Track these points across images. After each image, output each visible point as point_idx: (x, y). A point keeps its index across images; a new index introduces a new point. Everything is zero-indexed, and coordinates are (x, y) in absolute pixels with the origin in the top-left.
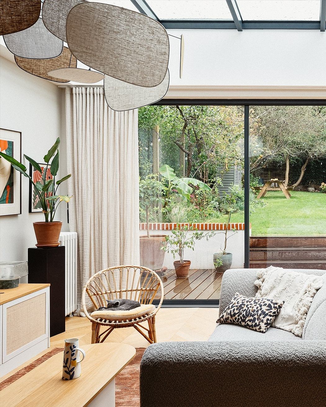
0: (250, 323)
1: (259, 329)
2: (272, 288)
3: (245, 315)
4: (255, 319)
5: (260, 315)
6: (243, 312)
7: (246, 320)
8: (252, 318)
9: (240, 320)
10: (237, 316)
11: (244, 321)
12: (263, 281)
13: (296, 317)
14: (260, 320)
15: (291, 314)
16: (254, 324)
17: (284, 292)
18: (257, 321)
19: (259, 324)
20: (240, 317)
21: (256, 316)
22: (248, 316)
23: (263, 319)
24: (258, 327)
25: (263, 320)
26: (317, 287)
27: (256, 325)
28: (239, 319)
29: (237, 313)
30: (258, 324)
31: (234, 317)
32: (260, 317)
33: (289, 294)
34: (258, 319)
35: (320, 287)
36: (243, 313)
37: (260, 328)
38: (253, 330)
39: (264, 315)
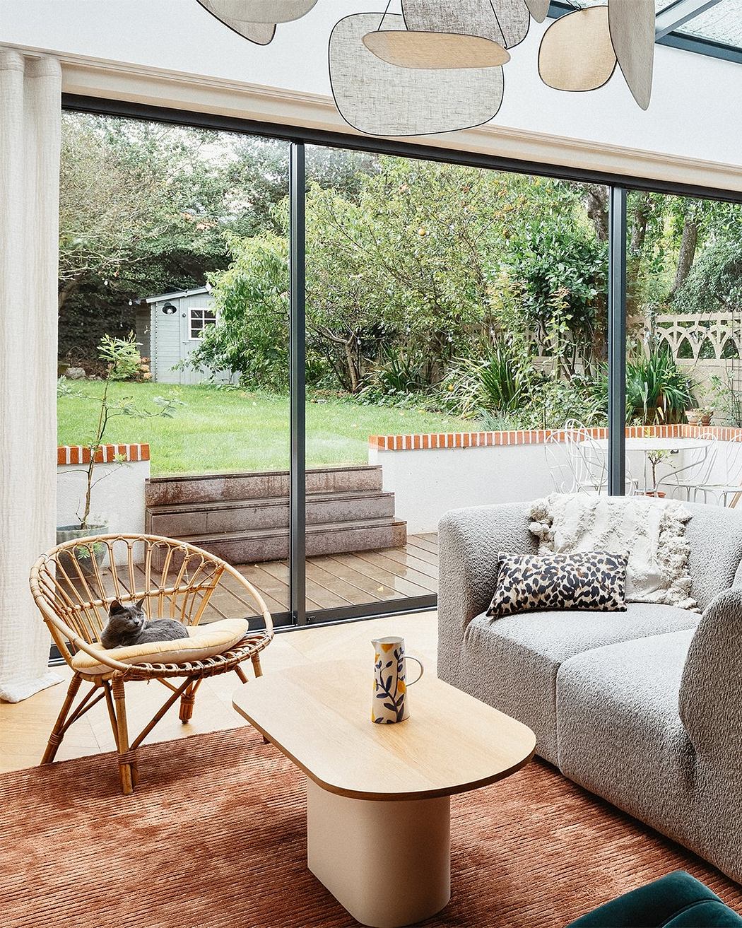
0: (588, 599)
1: (612, 606)
2: (581, 533)
3: (569, 586)
4: (596, 589)
5: (604, 580)
6: (560, 581)
7: (576, 595)
8: (586, 589)
9: (560, 598)
10: (549, 591)
11: (570, 597)
12: (551, 523)
13: (665, 574)
14: (608, 589)
15: (652, 572)
16: (598, 599)
17: (614, 535)
18: (602, 593)
19: (610, 598)
20: (557, 592)
21: (596, 584)
22: (576, 586)
23: (613, 586)
24: (610, 603)
25: (612, 589)
26: (684, 517)
27: (603, 600)
28: (556, 596)
29: (548, 587)
30: (607, 597)
31: (544, 595)
32: (606, 584)
33: (624, 539)
34: (603, 587)
35: (691, 516)
36: (563, 583)
37: (615, 603)
38: (599, 610)
39: (610, 580)
